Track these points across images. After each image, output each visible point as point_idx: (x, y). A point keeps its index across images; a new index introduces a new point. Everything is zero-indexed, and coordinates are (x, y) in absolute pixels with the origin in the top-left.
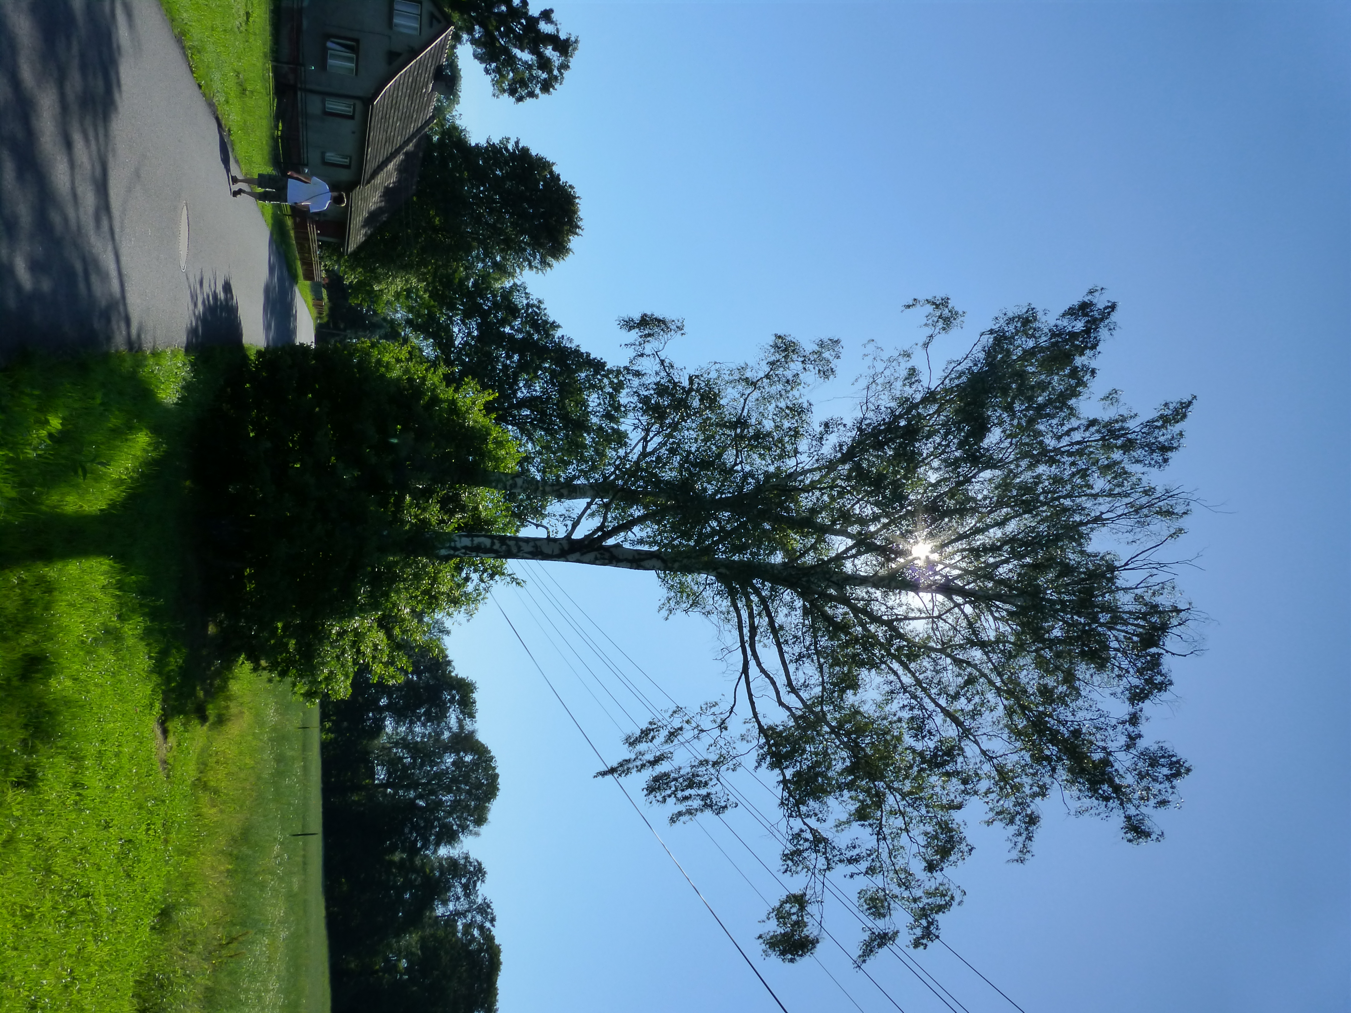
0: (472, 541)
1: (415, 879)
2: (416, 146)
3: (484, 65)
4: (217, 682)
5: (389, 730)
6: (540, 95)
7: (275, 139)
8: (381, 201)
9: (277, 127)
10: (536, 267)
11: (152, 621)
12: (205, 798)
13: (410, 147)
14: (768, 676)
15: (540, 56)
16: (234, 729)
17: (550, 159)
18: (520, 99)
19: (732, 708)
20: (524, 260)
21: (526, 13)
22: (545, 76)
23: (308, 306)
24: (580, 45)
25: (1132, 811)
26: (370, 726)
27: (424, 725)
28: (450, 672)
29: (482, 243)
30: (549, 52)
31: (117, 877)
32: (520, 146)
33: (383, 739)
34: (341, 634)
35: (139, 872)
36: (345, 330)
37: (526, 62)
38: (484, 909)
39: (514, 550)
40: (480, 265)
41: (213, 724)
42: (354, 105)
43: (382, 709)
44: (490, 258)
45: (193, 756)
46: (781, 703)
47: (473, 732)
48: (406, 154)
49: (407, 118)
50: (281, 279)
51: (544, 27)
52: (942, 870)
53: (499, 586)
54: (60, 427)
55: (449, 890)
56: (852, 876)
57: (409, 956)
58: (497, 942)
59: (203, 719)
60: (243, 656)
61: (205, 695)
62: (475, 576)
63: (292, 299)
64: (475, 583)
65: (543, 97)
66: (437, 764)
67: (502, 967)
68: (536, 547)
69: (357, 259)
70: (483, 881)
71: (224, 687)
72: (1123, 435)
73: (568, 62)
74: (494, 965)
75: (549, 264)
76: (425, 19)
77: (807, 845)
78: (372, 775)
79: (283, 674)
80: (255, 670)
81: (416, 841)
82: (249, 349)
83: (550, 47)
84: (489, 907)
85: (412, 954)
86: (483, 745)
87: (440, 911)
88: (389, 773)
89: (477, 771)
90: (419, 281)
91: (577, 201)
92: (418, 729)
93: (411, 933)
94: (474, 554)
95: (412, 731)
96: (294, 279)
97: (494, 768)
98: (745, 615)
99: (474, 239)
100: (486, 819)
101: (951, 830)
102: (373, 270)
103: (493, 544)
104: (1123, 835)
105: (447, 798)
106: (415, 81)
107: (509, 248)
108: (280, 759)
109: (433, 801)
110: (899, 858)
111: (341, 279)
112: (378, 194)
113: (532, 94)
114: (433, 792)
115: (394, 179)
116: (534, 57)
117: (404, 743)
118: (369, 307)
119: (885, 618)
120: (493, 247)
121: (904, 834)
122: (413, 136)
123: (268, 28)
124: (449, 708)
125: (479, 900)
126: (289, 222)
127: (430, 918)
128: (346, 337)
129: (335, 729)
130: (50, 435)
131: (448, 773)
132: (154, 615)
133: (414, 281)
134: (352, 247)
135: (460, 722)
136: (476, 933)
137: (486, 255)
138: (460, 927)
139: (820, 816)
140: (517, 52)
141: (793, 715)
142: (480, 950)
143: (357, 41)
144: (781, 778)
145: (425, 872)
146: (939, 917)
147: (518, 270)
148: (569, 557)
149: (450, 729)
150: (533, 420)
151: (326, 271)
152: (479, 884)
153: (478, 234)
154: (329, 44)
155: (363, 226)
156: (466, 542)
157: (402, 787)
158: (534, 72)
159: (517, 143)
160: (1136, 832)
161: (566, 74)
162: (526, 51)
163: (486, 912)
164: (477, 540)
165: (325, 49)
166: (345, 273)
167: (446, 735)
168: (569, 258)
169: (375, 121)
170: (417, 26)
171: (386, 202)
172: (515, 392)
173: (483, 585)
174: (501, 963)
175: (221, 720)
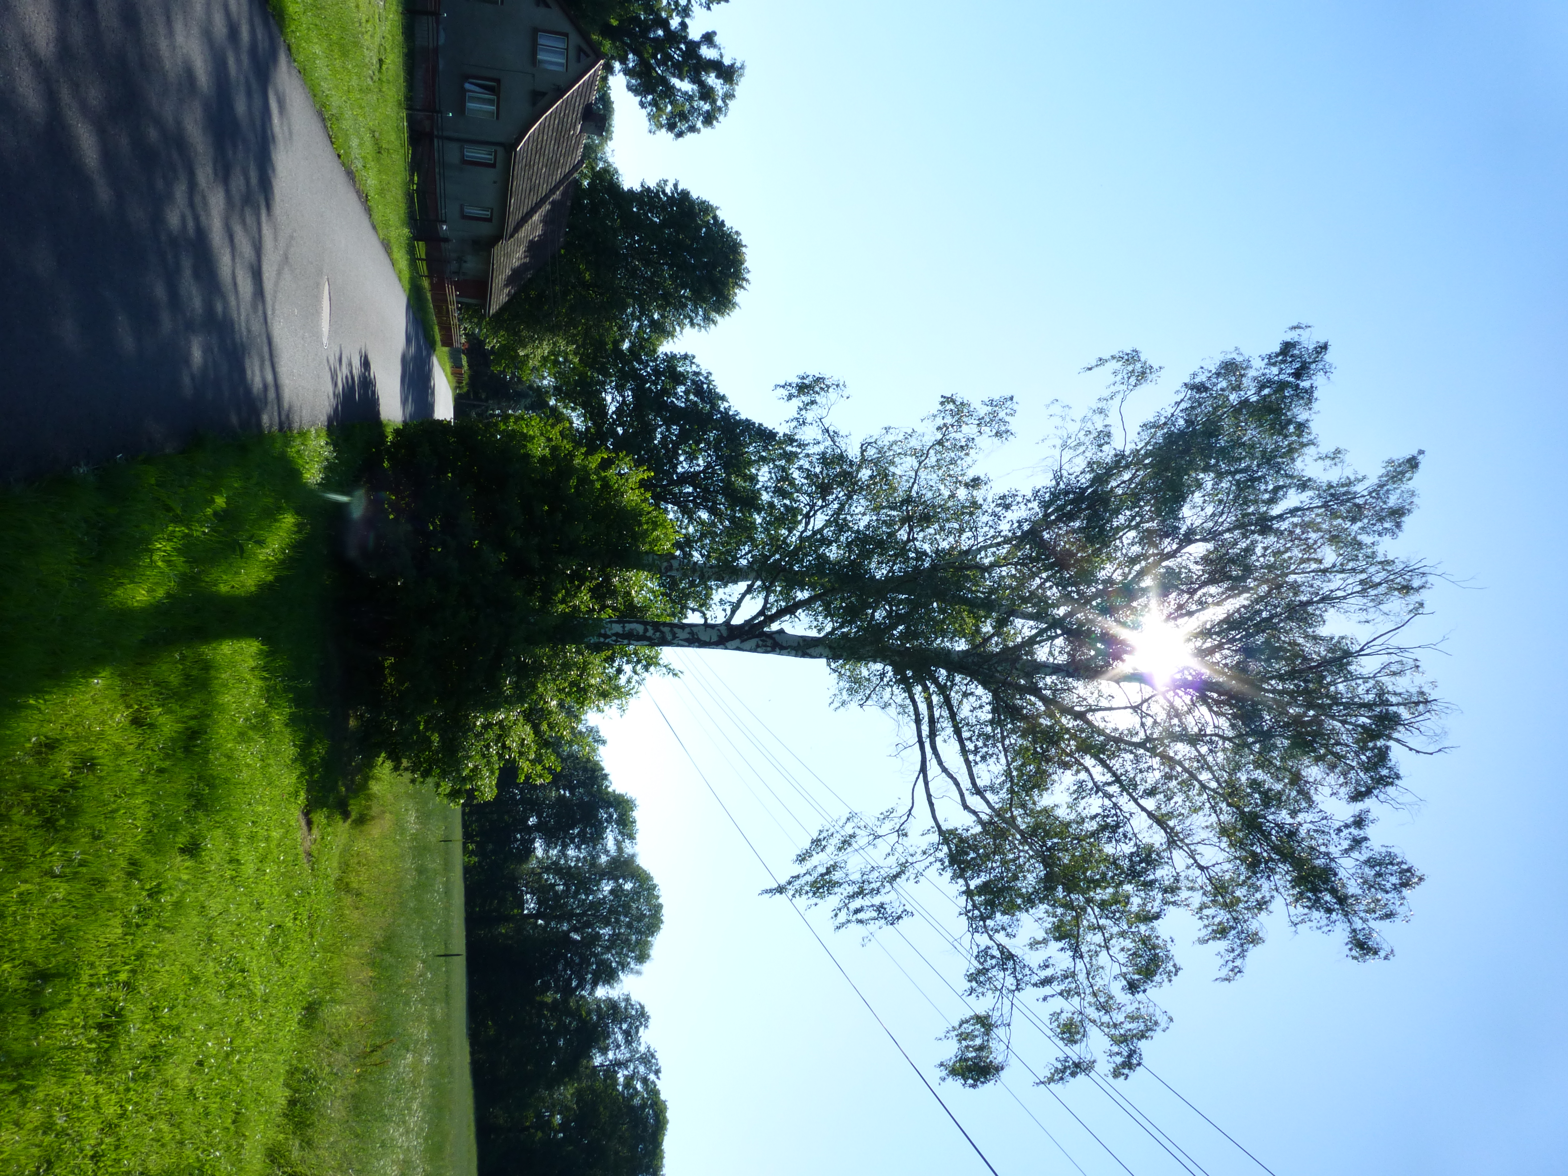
0: (624, 627)
1: (570, 1023)
2: (563, 194)
3: (639, 98)
4: (358, 778)
5: (539, 853)
6: (703, 129)
7: (409, 196)
8: (525, 257)
9: (412, 180)
10: (699, 325)
11: (297, 706)
12: (348, 900)
13: (557, 195)
14: (951, 776)
15: (702, 84)
16: (375, 830)
17: (713, 202)
18: (680, 135)
19: (910, 810)
20: (685, 317)
21: (686, 37)
22: (707, 107)
23: (446, 375)
24: (747, 71)
25: (1358, 924)
26: (518, 848)
27: (578, 847)
28: (607, 787)
29: (639, 300)
30: (712, 80)
31: (267, 959)
32: (680, 188)
33: (533, 864)
34: (487, 726)
35: (289, 958)
36: (486, 400)
37: (686, 93)
38: (648, 1059)
39: (669, 637)
40: (636, 324)
41: (353, 821)
42: (496, 152)
43: (530, 830)
44: (647, 315)
45: (336, 851)
46: (966, 807)
47: (633, 856)
48: (553, 203)
49: (554, 164)
50: (419, 349)
51: (706, 52)
52: (1144, 991)
53: (654, 678)
54: (224, 505)
55: (609, 1037)
56: (1045, 999)
57: (564, 1110)
58: (663, 1097)
59: (346, 815)
60: (383, 755)
61: (347, 790)
62: (628, 668)
63: (430, 371)
64: (627, 675)
65: (706, 131)
66: (593, 892)
67: (669, 1126)
68: (692, 633)
69: (500, 321)
70: (646, 1027)
71: (364, 786)
72: (1348, 500)
73: (733, 90)
74: (660, 1124)
75: (713, 321)
76: (572, 53)
77: (994, 962)
78: (521, 904)
79: (426, 774)
80: (396, 768)
81: (570, 980)
82: (387, 425)
83: (713, 75)
84: (653, 1056)
85: (568, 1108)
86: (644, 871)
87: (598, 1060)
88: (539, 902)
89: (638, 900)
90: (567, 344)
91: (744, 249)
92: (571, 852)
93: (565, 1085)
94: (626, 642)
95: (565, 856)
96: (431, 347)
97: (658, 897)
98: (923, 707)
99: (629, 295)
100: (649, 956)
101: (1154, 947)
102: (516, 333)
103: (646, 630)
104: (1348, 952)
105: (606, 931)
106: (561, 122)
107: (668, 304)
108: (421, 871)
109: (589, 934)
110: (1097, 979)
111: (482, 343)
112: (522, 249)
113: (693, 129)
114: (588, 924)
115: (539, 232)
116: (695, 87)
117: (555, 868)
118: (513, 373)
119: (1077, 709)
120: (650, 304)
121: (1104, 953)
122: (561, 182)
123: (402, 74)
124: (606, 828)
125: (642, 1049)
126: (426, 283)
127: (587, 1068)
128: (487, 409)
129: (480, 851)
130: (215, 514)
131: (605, 903)
132: (298, 701)
133: (562, 344)
134: (494, 308)
135: (618, 844)
136: (639, 1086)
137: (642, 313)
138: (621, 1080)
139: (1009, 930)
140: (675, 82)
141: (980, 821)
142: (644, 1106)
143: (498, 81)
144: (964, 888)
145: (581, 1015)
146: (1142, 1045)
147: (678, 328)
148: (728, 644)
149: (607, 852)
150: (695, 498)
151: (465, 334)
152: (641, 1029)
153: (633, 289)
154: (467, 86)
155: (506, 286)
156: (617, 628)
157: (555, 918)
158: (695, 104)
159: (676, 186)
160: (1362, 948)
161: (731, 103)
162: (686, 81)
163: (650, 1062)
164: (628, 627)
165: (464, 91)
166: (487, 337)
167: (604, 859)
168: (736, 313)
169: (518, 169)
170: (564, 61)
171: (531, 257)
172: (675, 467)
173: (636, 677)
174: (667, 1122)
175: (361, 821)
